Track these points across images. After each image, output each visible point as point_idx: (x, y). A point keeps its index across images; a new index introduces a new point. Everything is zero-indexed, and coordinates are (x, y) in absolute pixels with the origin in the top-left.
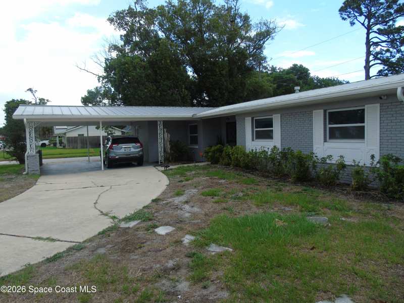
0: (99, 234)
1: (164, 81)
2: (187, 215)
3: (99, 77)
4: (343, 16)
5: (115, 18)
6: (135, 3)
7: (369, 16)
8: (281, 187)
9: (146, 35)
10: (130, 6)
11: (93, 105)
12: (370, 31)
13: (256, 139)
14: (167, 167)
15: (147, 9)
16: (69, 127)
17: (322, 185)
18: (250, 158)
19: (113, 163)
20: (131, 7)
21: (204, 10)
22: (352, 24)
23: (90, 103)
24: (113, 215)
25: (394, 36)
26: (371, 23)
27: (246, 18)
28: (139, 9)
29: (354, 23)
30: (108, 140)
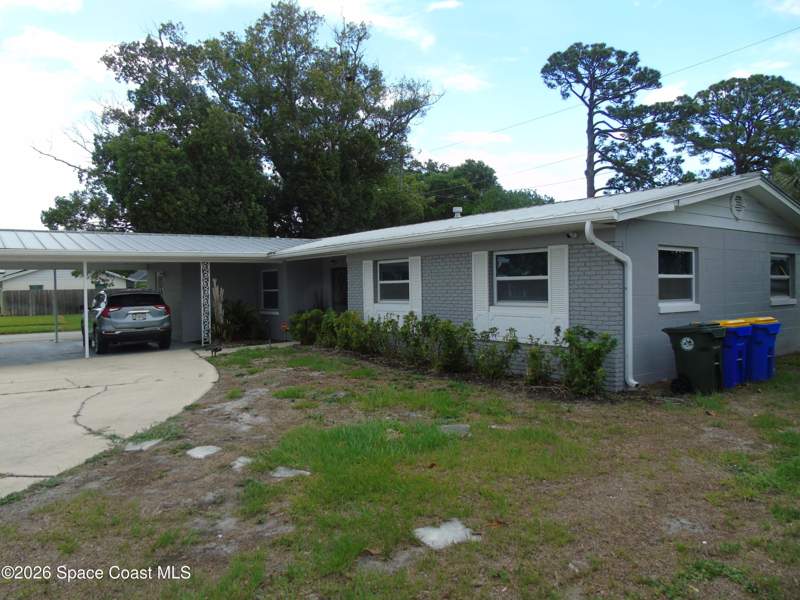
0: (87, 462)
1: (215, 186)
2: (245, 428)
3: (82, 171)
4: (549, 81)
5: (117, 57)
6: (160, 32)
7: (593, 84)
8: (415, 382)
9: (181, 94)
10: (149, 37)
11: (68, 228)
12: (595, 110)
13: (382, 298)
14: (216, 350)
15: (184, 44)
16: (9, 272)
17: (483, 377)
18: (369, 332)
19: (109, 344)
20: (152, 38)
21: (297, 56)
22: (565, 95)
23: (62, 224)
24: (112, 433)
25: (632, 120)
26: (595, 97)
27: (375, 76)
28: (167, 44)
29: (568, 95)
30: (100, 299)
